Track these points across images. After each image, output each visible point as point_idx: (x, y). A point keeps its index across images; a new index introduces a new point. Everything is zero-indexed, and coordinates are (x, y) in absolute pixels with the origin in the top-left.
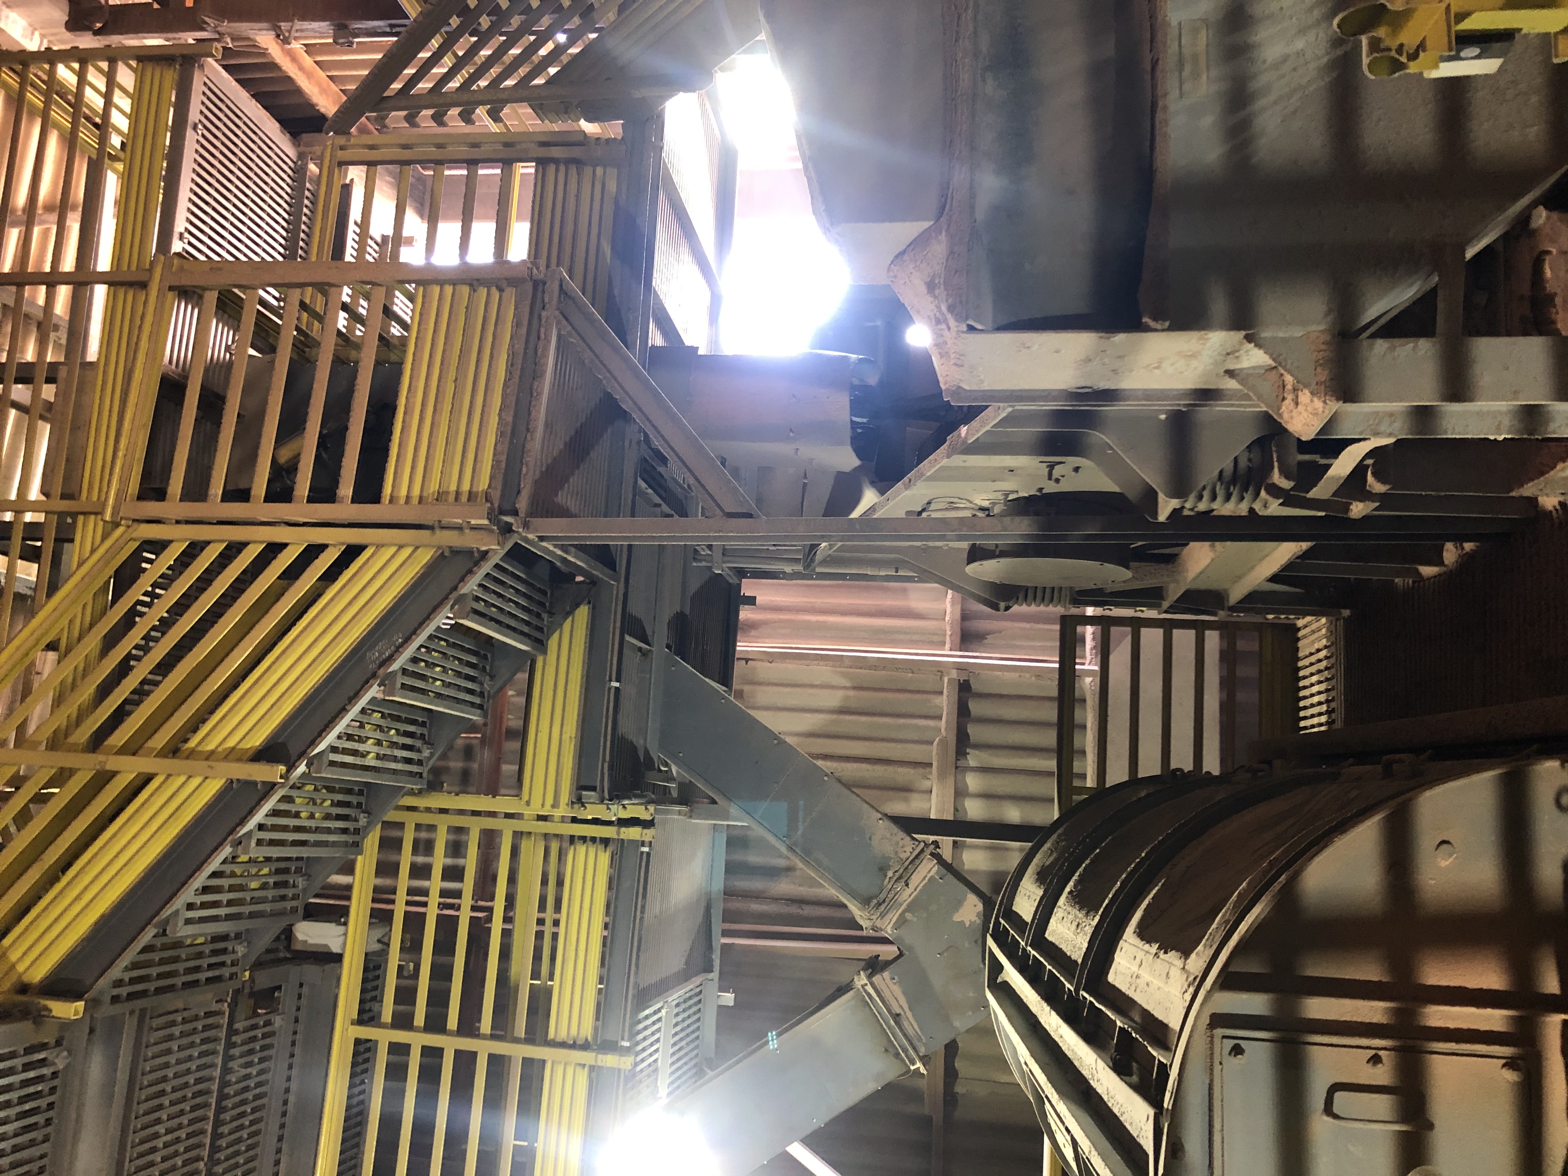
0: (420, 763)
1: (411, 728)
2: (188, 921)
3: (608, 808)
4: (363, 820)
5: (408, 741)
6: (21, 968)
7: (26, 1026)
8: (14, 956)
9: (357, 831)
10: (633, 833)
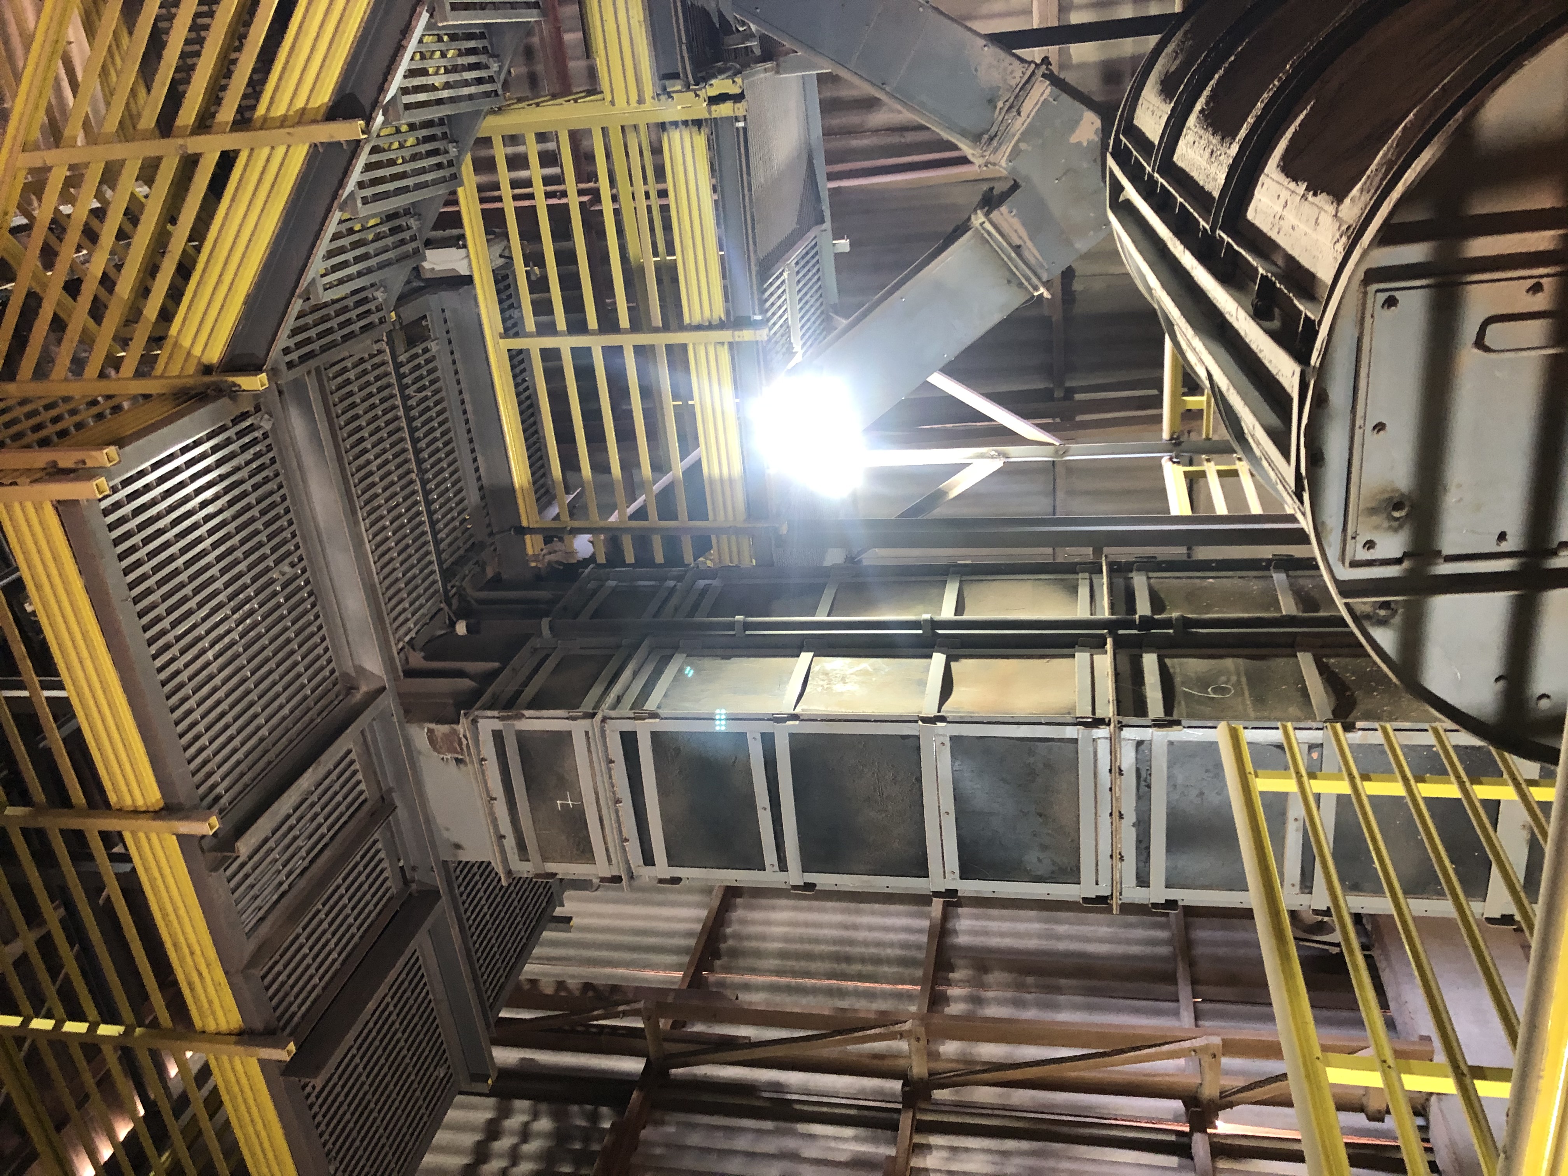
0: (491, 80)
1: (472, 44)
2: (328, 287)
3: (697, 95)
4: (453, 151)
5: (472, 59)
6: (197, 351)
7: (224, 401)
8: (186, 343)
9: (451, 164)
10: (725, 110)
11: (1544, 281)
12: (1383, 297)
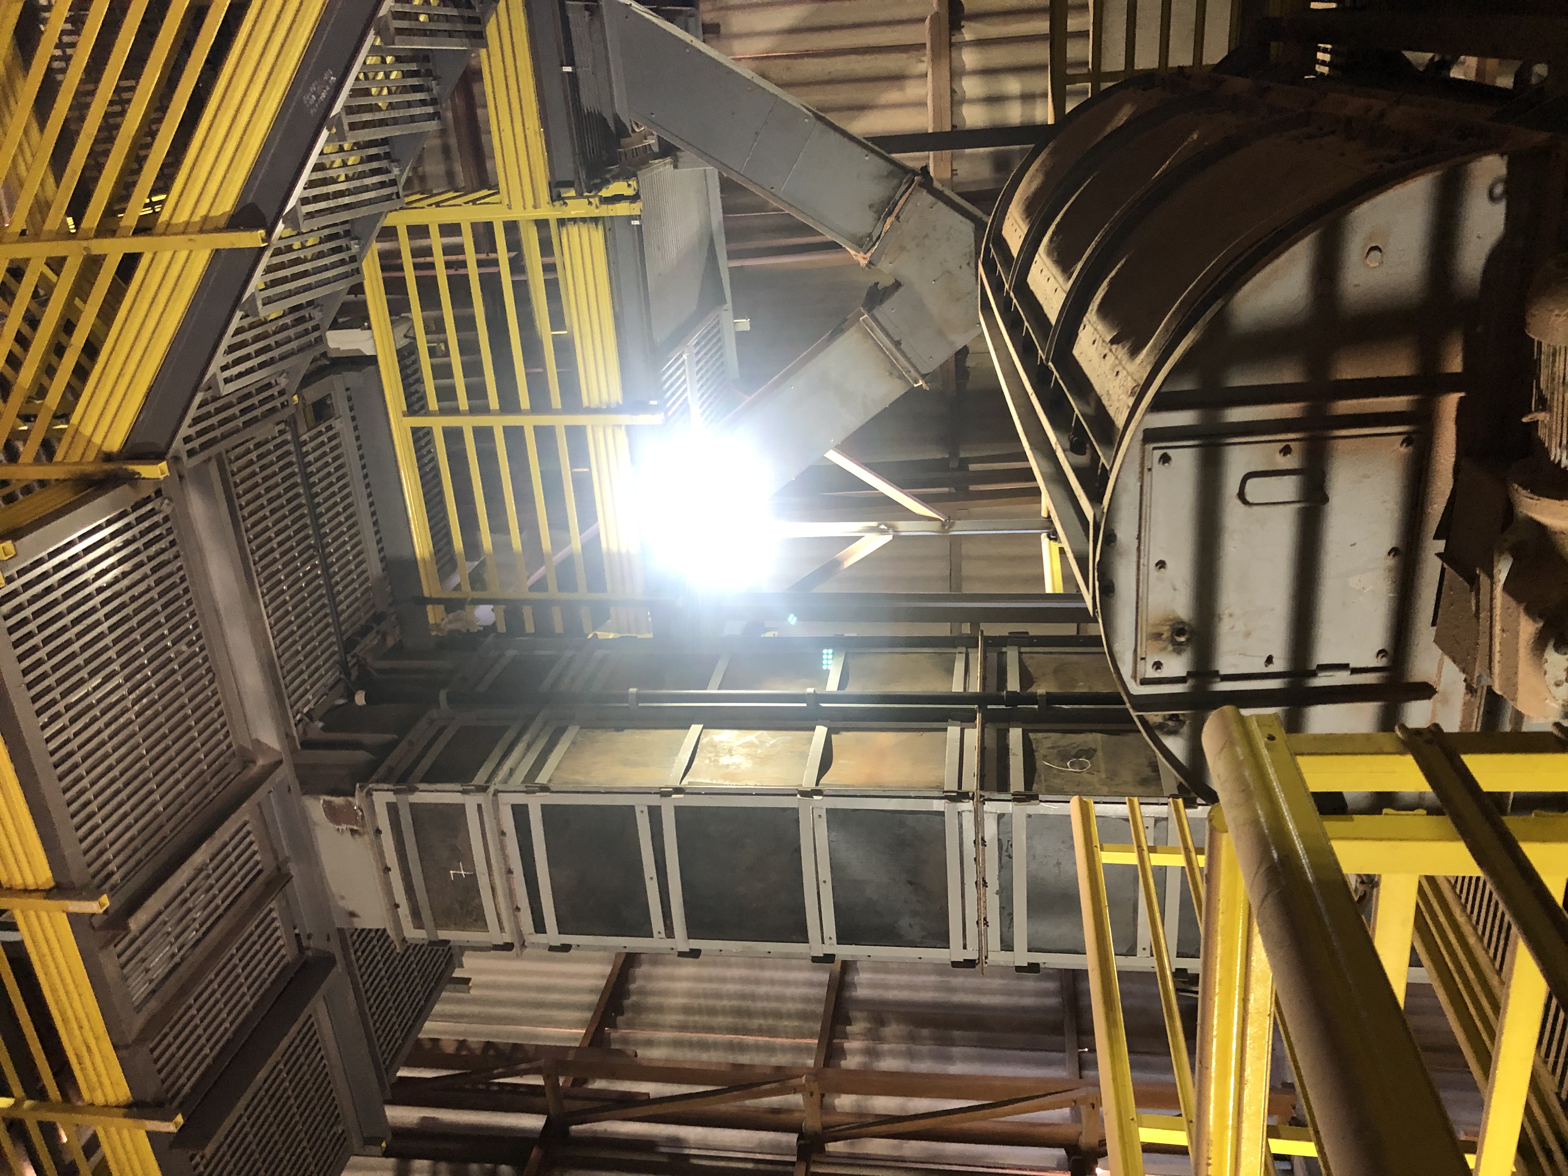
0: (393, 183)
1: (373, 151)
2: (227, 381)
3: (590, 203)
4: (355, 248)
5: (375, 165)
6: (97, 440)
7: (124, 490)
8: (87, 430)
9: (353, 259)
10: (622, 209)
11: (1292, 444)
12: (1158, 453)
